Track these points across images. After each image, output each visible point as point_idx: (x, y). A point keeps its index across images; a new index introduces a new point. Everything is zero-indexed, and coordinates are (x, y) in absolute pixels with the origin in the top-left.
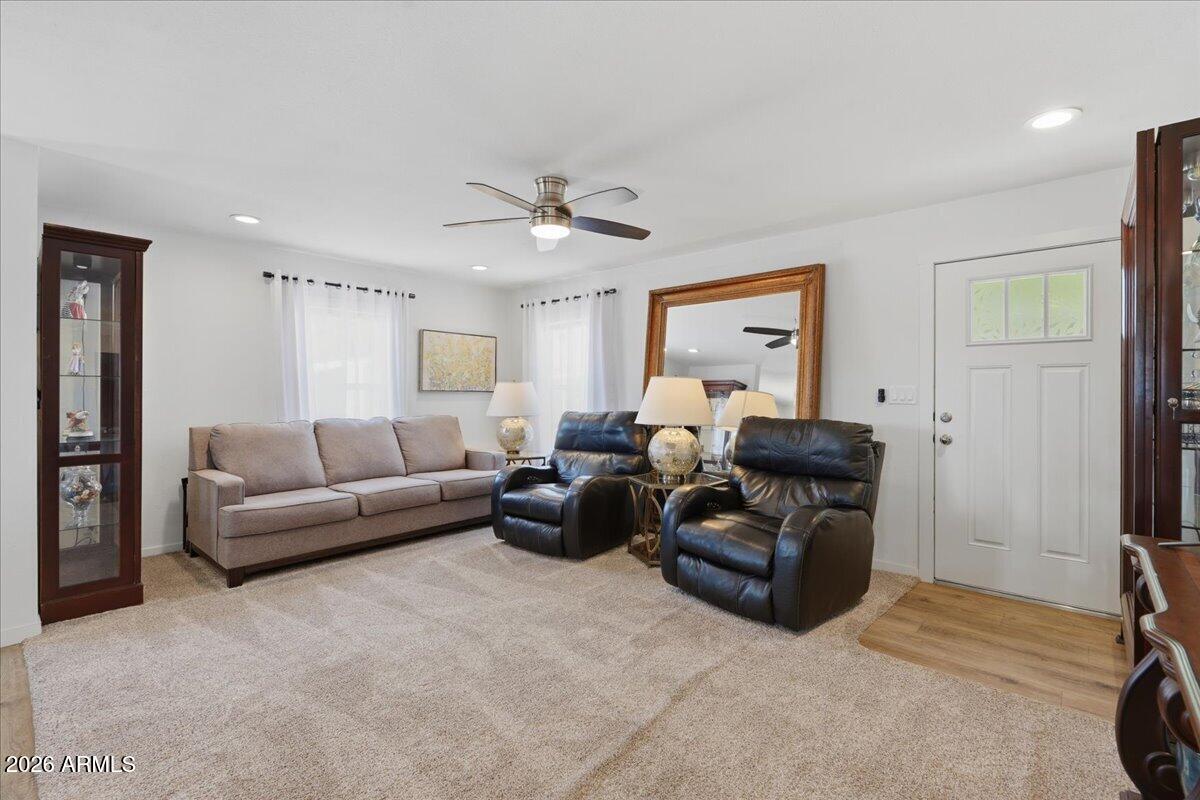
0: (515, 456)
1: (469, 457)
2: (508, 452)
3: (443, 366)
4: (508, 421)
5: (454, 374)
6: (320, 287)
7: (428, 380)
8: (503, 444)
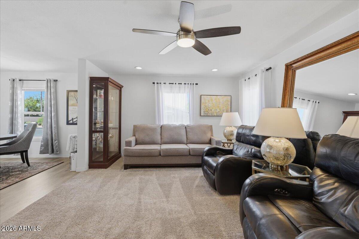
0: (230, 142)
1: (211, 140)
2: (228, 140)
3: (209, 107)
4: (228, 128)
5: (213, 110)
6: (167, 84)
7: (203, 113)
8: (225, 136)
